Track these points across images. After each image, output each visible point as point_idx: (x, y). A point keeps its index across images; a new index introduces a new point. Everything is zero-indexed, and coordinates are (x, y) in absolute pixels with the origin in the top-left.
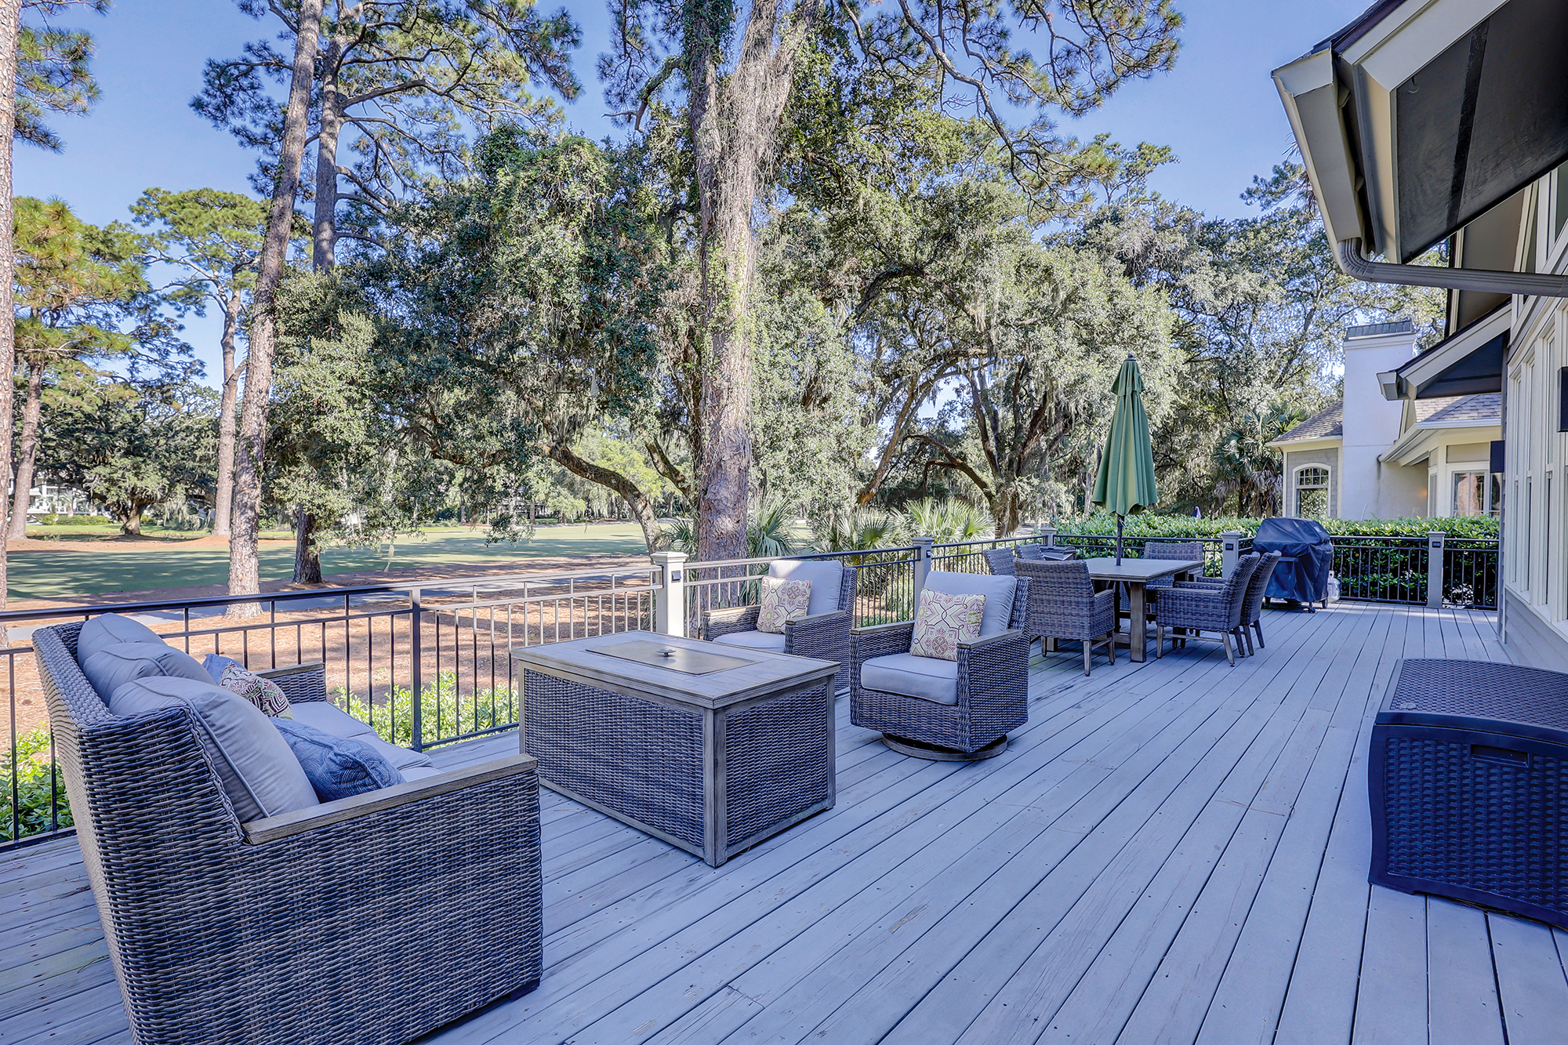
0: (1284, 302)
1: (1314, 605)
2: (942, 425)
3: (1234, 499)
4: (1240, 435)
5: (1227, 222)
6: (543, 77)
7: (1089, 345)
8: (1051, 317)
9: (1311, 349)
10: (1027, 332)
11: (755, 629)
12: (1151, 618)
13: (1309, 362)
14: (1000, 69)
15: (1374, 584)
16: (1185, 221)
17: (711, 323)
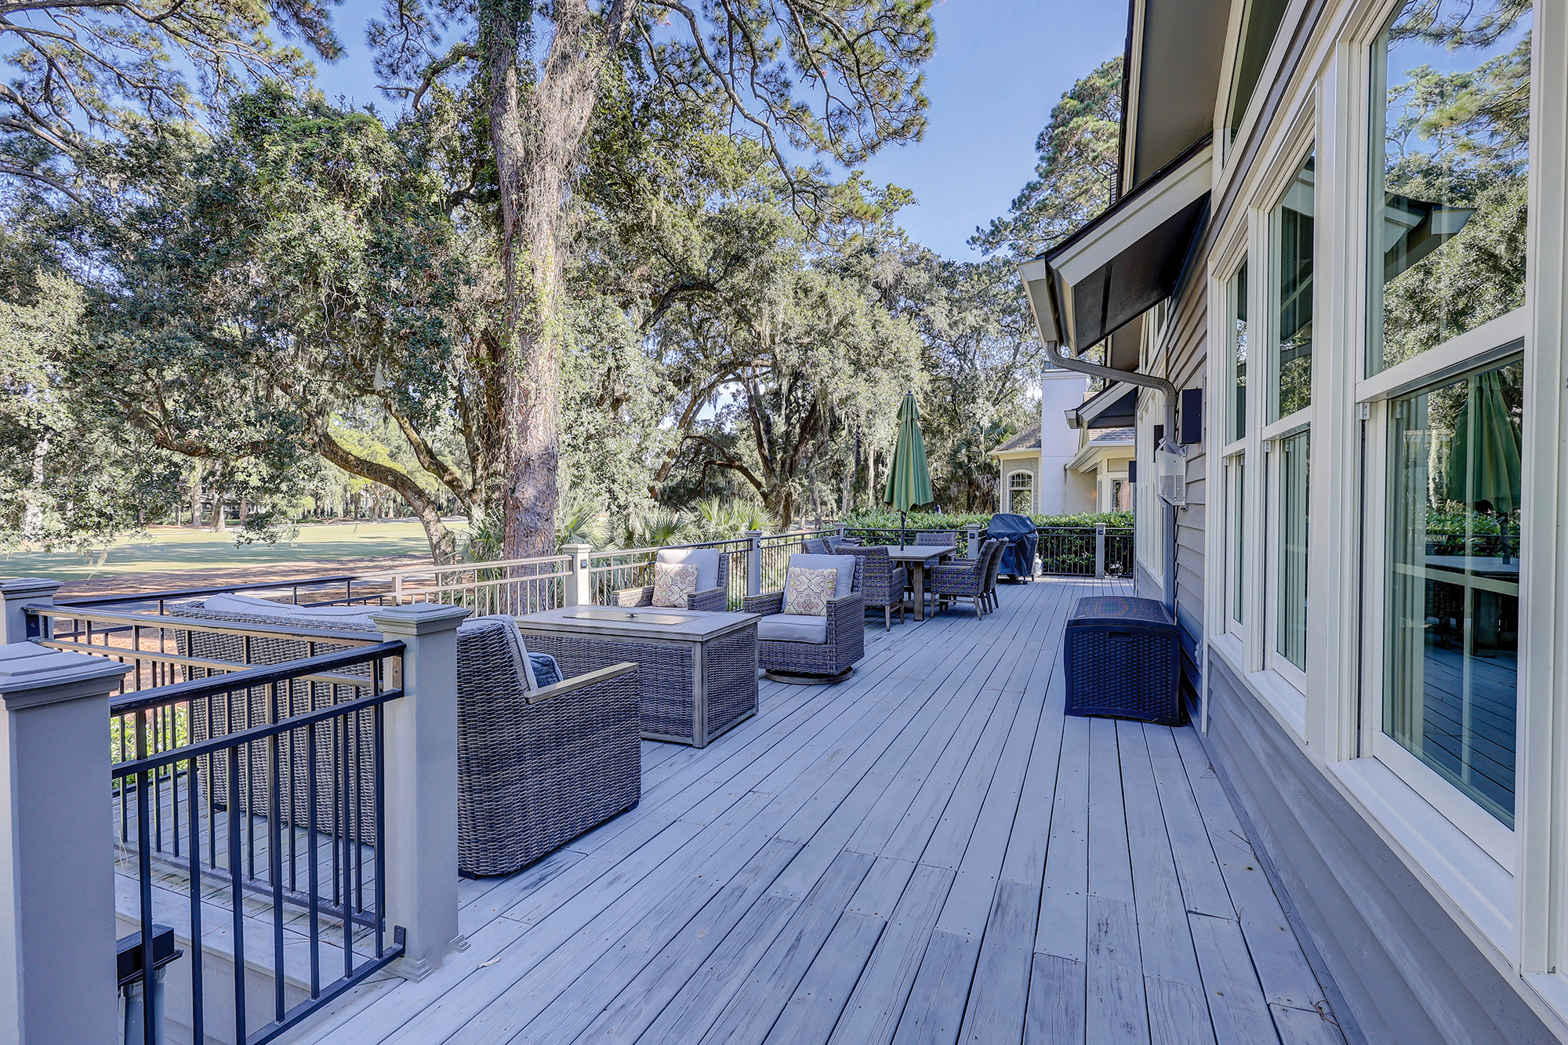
0: (1000, 335)
1: (1027, 579)
2: (719, 427)
3: (963, 500)
4: (968, 445)
5: (958, 264)
6: (294, 28)
7: (858, 366)
8: (825, 339)
9: (1018, 374)
10: (806, 350)
11: (651, 604)
12: (927, 590)
13: (1017, 385)
14: (783, 114)
15: (1064, 562)
16: (924, 260)
17: (519, 324)
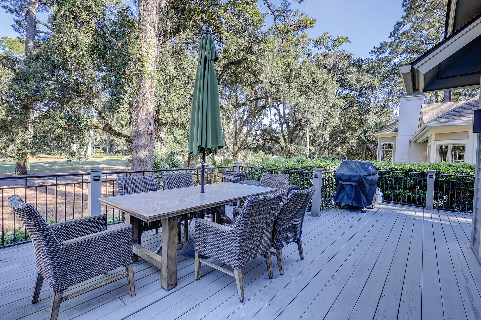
1: (367, 207)
2: (270, 126)
3: (364, 154)
4: (365, 132)
5: (363, 59)
7: (302, 93)
9: (390, 104)
13: (389, 108)
16: (349, 57)
17: (135, 72)
